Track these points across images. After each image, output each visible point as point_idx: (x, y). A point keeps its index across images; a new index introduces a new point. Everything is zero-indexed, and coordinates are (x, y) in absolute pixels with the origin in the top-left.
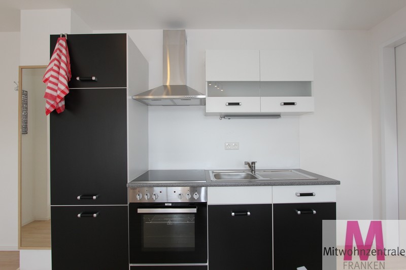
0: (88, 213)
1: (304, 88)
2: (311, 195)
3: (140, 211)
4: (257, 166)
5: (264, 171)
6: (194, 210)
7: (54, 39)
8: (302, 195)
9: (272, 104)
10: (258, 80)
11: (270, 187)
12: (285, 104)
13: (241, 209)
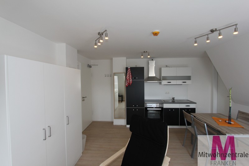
0: (135, 109)
1: (189, 78)
2: (189, 106)
3: (148, 109)
4: (175, 99)
5: (177, 100)
6: (161, 109)
7: (127, 69)
8: (187, 106)
9: (180, 82)
10: (176, 76)
11: (179, 104)
12: (183, 82)
13: (172, 109)
